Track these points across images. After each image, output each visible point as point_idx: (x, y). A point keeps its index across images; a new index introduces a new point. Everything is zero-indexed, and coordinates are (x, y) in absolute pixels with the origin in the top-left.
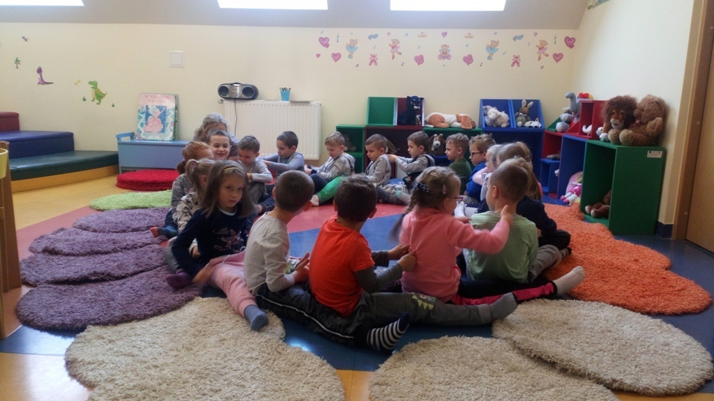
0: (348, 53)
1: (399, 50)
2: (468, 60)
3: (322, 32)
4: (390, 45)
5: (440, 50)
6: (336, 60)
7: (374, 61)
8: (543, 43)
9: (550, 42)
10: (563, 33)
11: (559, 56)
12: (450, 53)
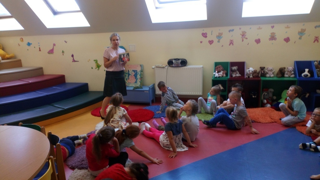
0: (217, 40)
1: (246, 37)
2: (287, 40)
3: (203, 30)
4: (241, 34)
5: (270, 36)
6: (211, 44)
7: (231, 43)
12: (276, 37)
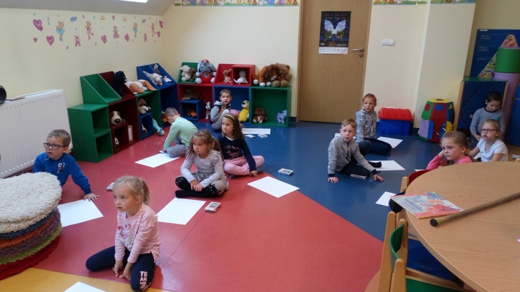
0: (59, 36)
1: (92, 32)
4: (85, 27)
5: (113, 31)
6: (51, 43)
7: (77, 43)
8: (153, 25)
9: (155, 24)
10: (159, 18)
11: (159, 33)
12: (118, 33)
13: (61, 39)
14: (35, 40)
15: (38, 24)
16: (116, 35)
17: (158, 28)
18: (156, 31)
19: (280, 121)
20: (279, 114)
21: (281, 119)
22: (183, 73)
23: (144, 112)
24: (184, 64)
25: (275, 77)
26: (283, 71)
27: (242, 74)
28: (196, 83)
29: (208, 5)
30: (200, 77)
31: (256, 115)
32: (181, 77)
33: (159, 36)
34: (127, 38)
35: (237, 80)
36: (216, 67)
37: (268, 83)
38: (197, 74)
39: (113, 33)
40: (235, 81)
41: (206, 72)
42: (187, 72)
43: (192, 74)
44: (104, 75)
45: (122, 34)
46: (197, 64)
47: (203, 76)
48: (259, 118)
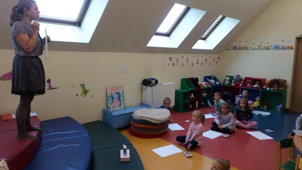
1: (188, 62)
3: (170, 55)
4: (186, 60)
6: (173, 66)
7: (183, 66)
8: (215, 58)
9: (216, 58)
10: (218, 56)
11: (217, 62)
12: (199, 62)
13: (177, 64)
14: (169, 64)
15: (171, 59)
16: (197, 63)
17: (217, 60)
18: (216, 61)
19: (278, 110)
20: (278, 106)
21: (278, 109)
22: (226, 81)
23: (204, 96)
24: (227, 76)
25: (276, 85)
26: (282, 82)
27: (257, 82)
28: (232, 86)
29: (243, 49)
30: (234, 83)
31: (264, 105)
32: (224, 82)
33: (217, 63)
34: (202, 64)
35: (254, 86)
36: (244, 78)
37: (272, 89)
38: (233, 81)
39: (196, 62)
40: (253, 86)
41: (238, 81)
42: (228, 80)
43: (230, 81)
44: (190, 79)
45: (200, 62)
46: (233, 77)
47: (236, 82)
48: (265, 107)
